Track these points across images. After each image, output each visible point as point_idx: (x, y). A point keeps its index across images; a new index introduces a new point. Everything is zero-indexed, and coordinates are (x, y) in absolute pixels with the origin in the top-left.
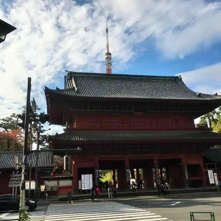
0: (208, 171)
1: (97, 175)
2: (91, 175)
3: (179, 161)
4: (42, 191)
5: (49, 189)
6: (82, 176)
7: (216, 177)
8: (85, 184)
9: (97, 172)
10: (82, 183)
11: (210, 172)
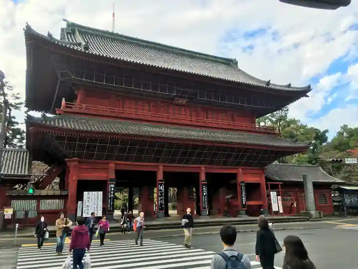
0: (271, 193)
1: (111, 194)
2: (101, 193)
3: (235, 176)
4: (6, 218)
5: (21, 215)
6: (85, 193)
7: (280, 202)
8: (89, 208)
9: (111, 188)
10: (84, 206)
11: (273, 194)
